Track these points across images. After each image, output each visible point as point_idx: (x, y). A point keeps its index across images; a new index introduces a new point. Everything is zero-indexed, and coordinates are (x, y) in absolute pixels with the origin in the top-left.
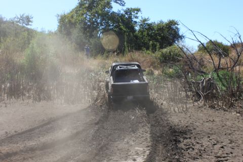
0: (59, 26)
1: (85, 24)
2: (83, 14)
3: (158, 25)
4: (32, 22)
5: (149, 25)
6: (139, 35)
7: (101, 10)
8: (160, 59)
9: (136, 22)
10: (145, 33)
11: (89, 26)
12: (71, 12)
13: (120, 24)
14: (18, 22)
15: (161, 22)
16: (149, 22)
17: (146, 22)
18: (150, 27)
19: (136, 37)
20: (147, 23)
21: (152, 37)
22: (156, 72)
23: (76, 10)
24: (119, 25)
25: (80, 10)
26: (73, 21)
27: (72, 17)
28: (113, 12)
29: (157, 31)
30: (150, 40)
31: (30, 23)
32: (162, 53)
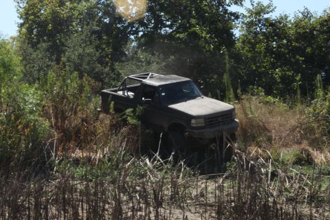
0: (22, 25)
1: (99, 22)
3: (297, 24)
5: (272, 24)
6: (245, 52)
9: (237, 16)
10: (261, 47)
11: (108, 29)
13: (193, 21)
15: (307, 15)
16: (273, 16)
17: (266, 16)
18: (277, 29)
19: (236, 57)
20: (267, 20)
21: (280, 58)
22: (320, 157)
24: (192, 26)
26: (64, 13)
29: (297, 40)
30: (274, 66)
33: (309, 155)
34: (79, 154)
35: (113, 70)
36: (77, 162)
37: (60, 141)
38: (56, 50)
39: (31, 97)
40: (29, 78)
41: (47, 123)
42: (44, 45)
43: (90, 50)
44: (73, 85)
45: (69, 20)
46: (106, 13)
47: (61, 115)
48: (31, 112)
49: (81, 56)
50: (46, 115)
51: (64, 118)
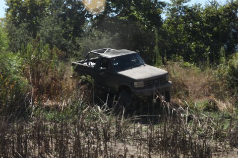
0: (8, 10)
3: (207, 11)
5: (189, 11)
6: (170, 30)
8: (227, 78)
9: (164, 4)
10: (181, 27)
11: (70, 13)
13: (132, 8)
15: (214, 4)
17: (185, 4)
18: (192, 14)
20: (185, 7)
22: (223, 106)
24: (131, 11)
26: (39, 1)
29: (207, 22)
32: (232, 67)
33: (215, 104)
34: (49, 103)
35: (74, 42)
36: (48, 109)
37: (36, 94)
38: (33, 29)
39: (15, 62)
40: (13, 48)
41: (26, 81)
42: (24, 24)
43: (57, 28)
44: (45, 54)
45: (43, 6)
46: (69, 2)
47: (36, 75)
48: (15, 73)
49: (51, 33)
50: (26, 75)
51: (39, 77)
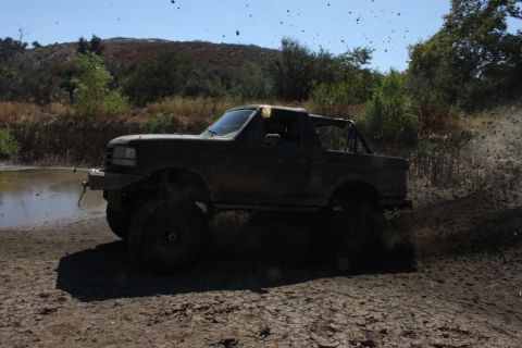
1: (457, 59)
2: (451, 43)
4: (370, 58)
7: (485, 34)
12: (432, 40)
14: (351, 59)
23: (440, 36)
25: (446, 36)
26: (435, 54)
27: (434, 48)
28: (509, 35)
31: (368, 61)
35: (463, 86)
36: (433, 141)
37: (424, 128)
38: (430, 75)
39: (408, 103)
42: (422, 74)
43: (449, 75)
44: (433, 97)
45: (438, 58)
46: (462, 54)
48: (408, 111)
49: (443, 80)
50: (416, 113)
51: (427, 115)
